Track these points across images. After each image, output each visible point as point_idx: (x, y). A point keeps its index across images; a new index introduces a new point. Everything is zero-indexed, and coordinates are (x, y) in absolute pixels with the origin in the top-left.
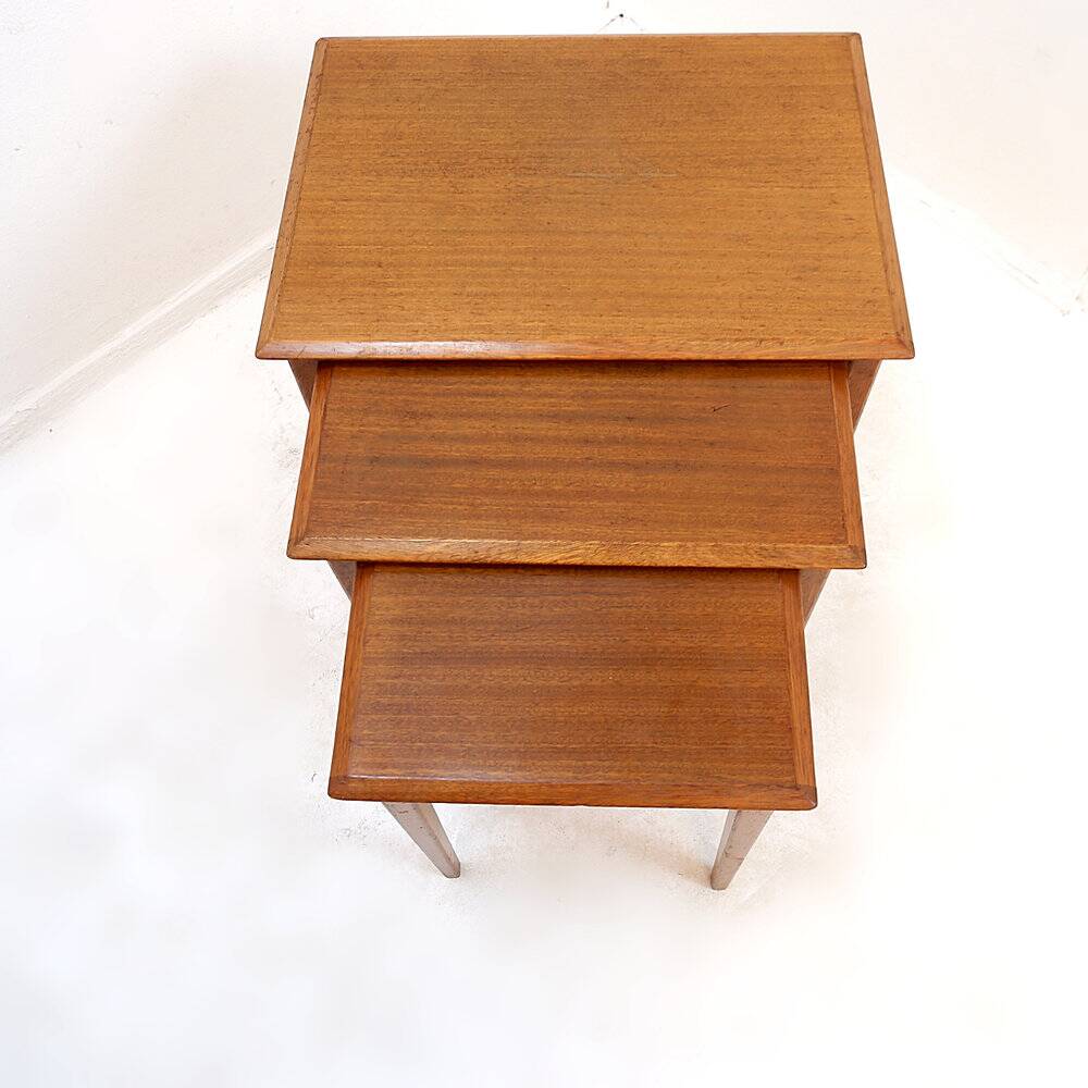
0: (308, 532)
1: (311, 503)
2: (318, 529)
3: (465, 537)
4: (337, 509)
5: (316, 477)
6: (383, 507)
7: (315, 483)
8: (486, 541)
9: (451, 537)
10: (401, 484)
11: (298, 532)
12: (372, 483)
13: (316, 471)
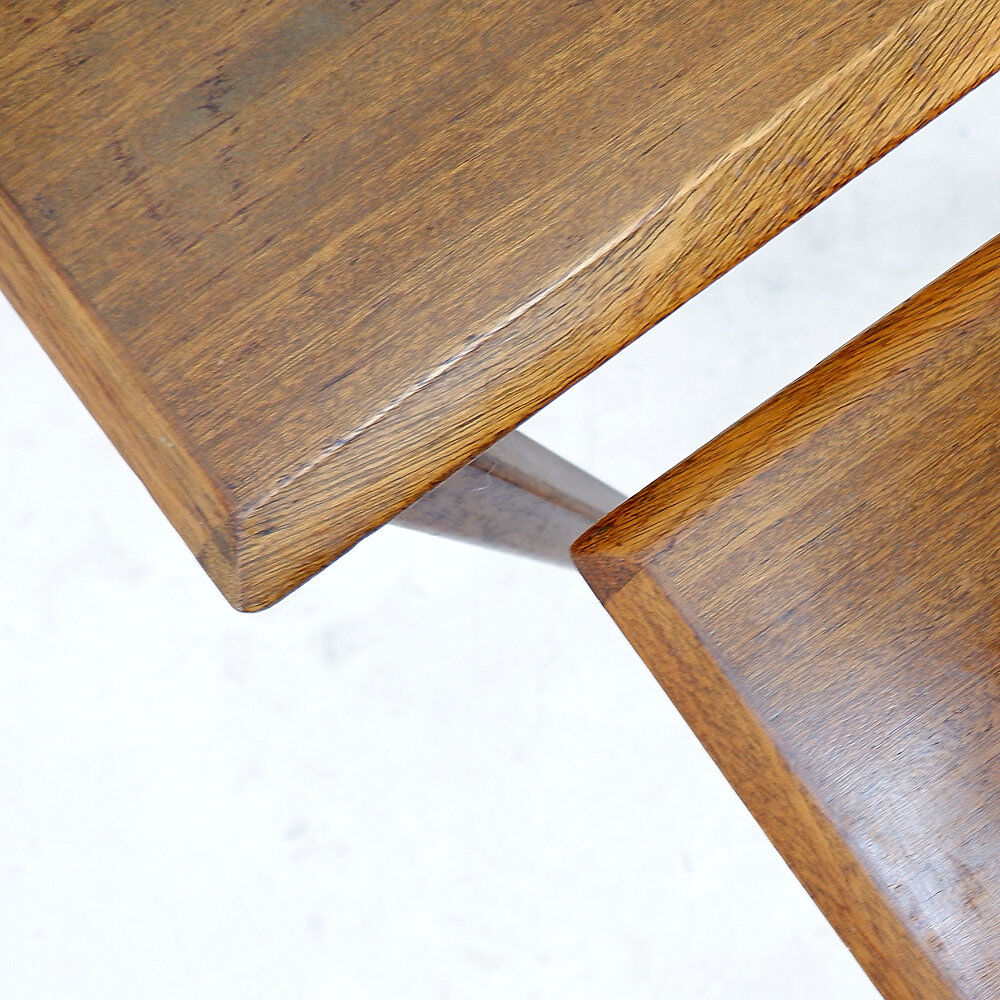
0: (227, 488)
1: (151, 392)
2: (250, 458)
3: (728, 139)
4: (253, 348)
5: (83, 296)
6: (388, 229)
7: (101, 318)
8: (803, 100)
9: (687, 166)
10: (374, 109)
11: (198, 512)
12: (279, 177)
13: (64, 272)
